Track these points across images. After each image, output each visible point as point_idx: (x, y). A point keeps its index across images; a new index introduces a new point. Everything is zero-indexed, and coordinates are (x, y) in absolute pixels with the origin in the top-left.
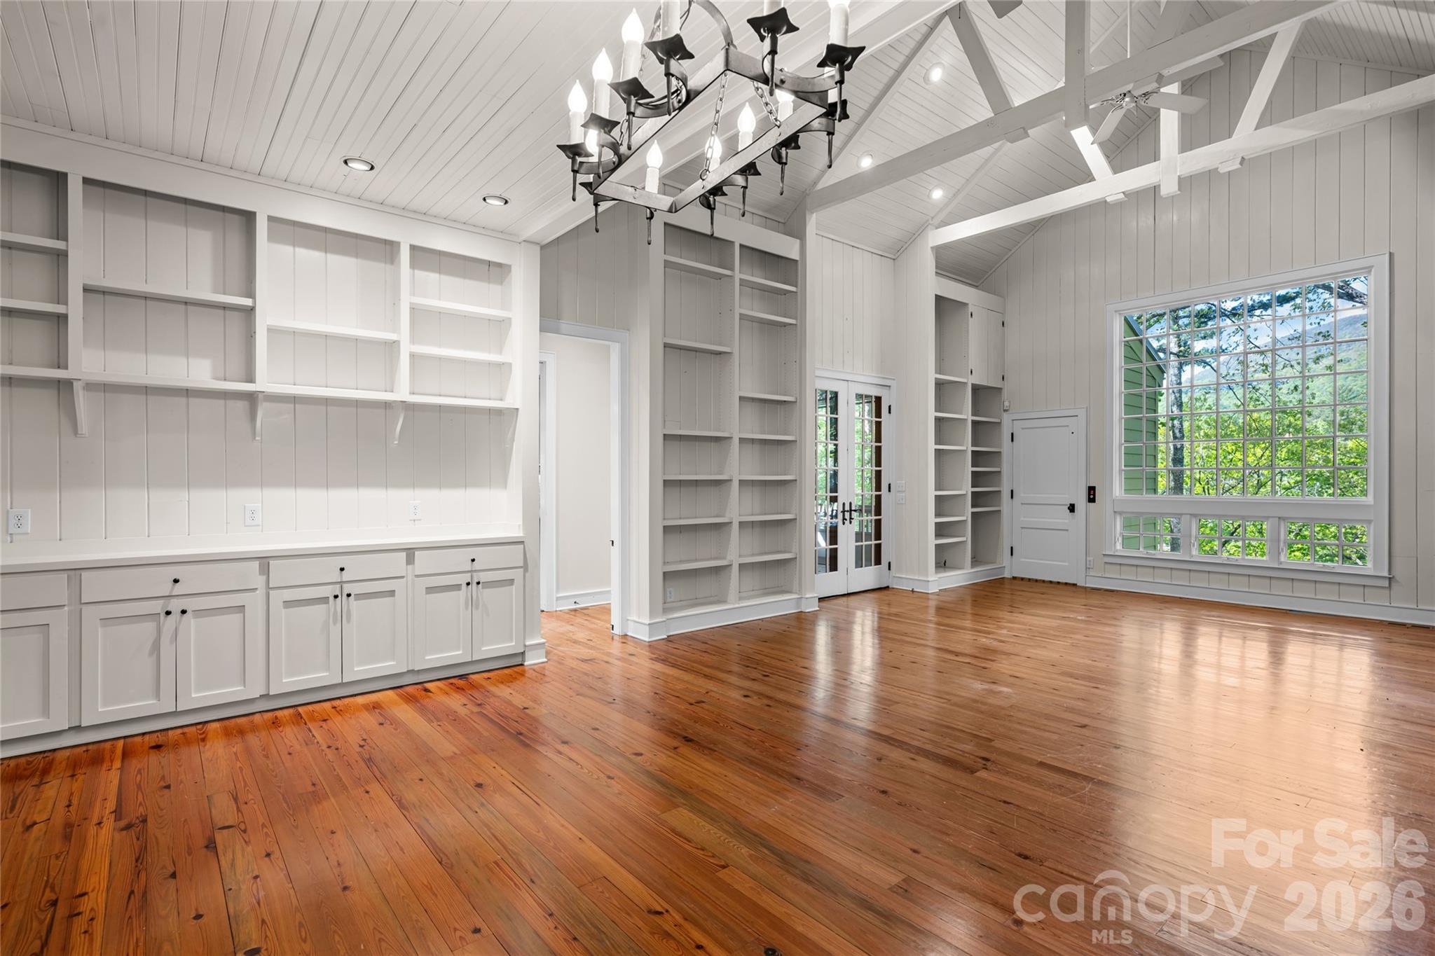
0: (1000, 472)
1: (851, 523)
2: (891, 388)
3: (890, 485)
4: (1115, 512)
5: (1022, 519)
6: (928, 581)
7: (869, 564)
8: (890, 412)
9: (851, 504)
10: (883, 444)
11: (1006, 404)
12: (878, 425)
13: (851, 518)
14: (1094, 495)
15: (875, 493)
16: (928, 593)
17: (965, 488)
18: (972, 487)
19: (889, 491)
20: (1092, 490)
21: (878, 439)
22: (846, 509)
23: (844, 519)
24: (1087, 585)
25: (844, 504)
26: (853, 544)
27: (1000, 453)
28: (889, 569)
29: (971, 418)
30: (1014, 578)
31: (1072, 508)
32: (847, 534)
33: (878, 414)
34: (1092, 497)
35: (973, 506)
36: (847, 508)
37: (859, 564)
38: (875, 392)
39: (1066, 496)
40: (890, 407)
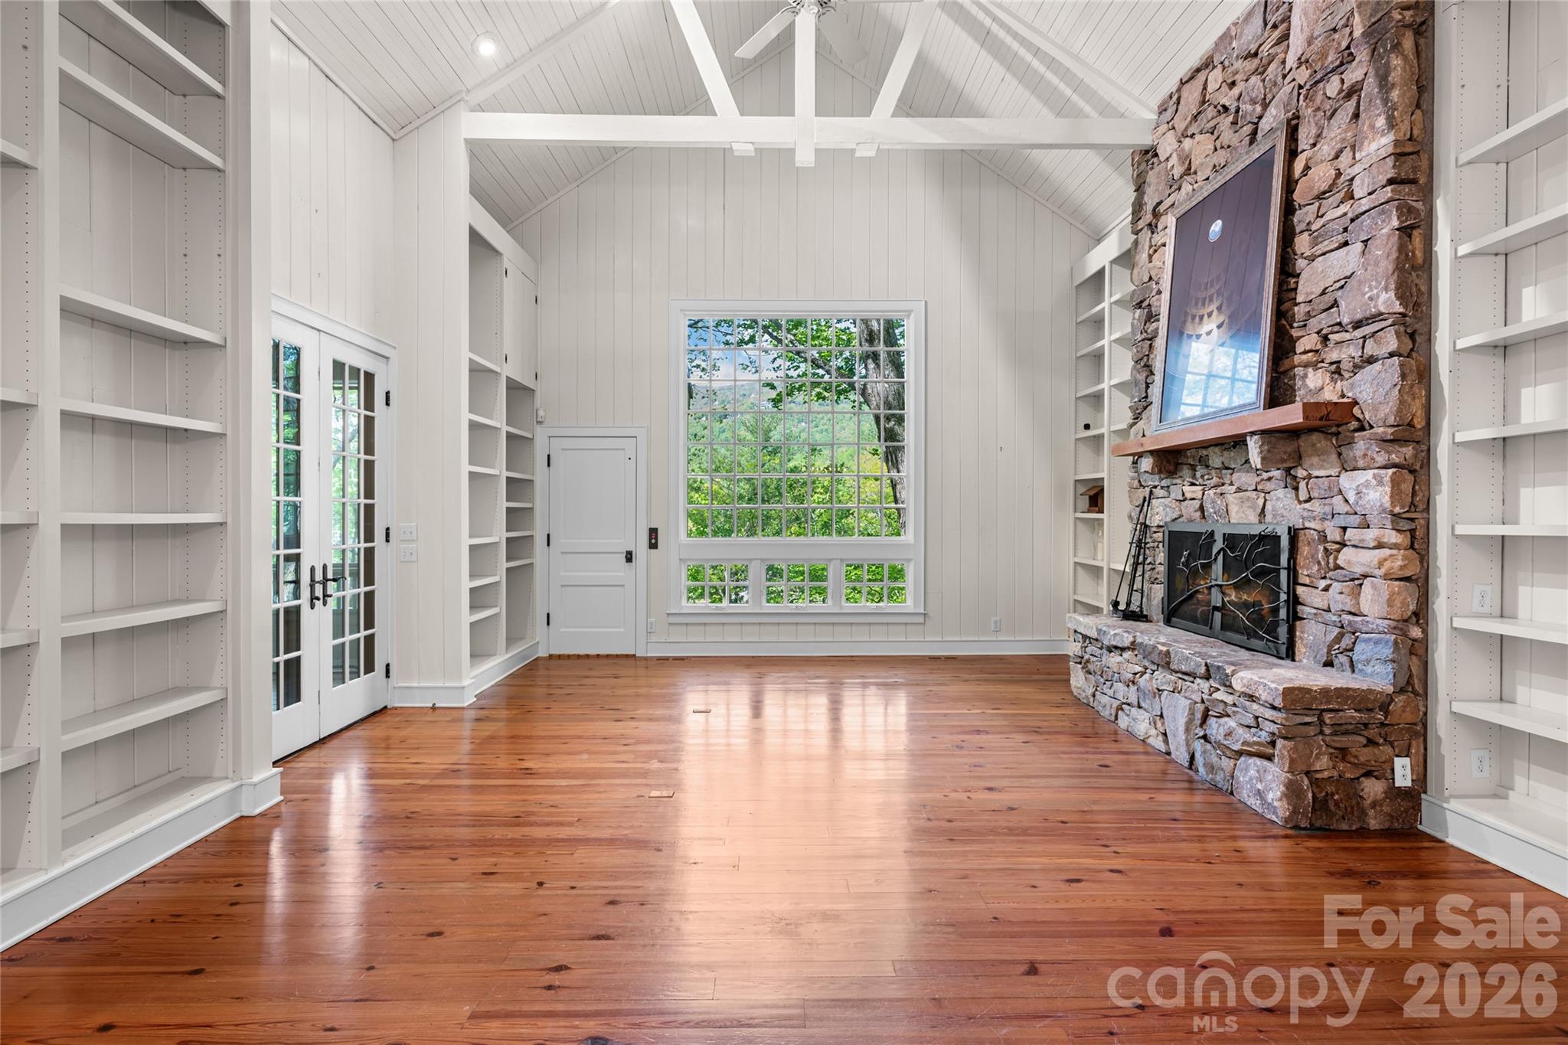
0: (532, 509)
1: (325, 603)
2: (391, 361)
3: (388, 529)
4: (680, 559)
5: (562, 574)
6: (463, 688)
7: (355, 674)
8: (388, 404)
9: (325, 567)
10: (377, 457)
11: (541, 413)
12: (369, 422)
13: (325, 596)
14: (656, 539)
15: (363, 545)
16: (462, 708)
17: (499, 534)
18: (507, 531)
19: (387, 541)
20: (653, 532)
21: (369, 449)
22: (317, 579)
23: (313, 598)
24: (648, 655)
25: (313, 569)
26: (329, 643)
27: (532, 481)
28: (388, 676)
29: (505, 428)
30: (551, 656)
31: (629, 557)
32: (317, 625)
33: (369, 405)
34: (653, 541)
35: (508, 559)
36: (319, 577)
37: (339, 677)
38: (364, 363)
39: (622, 541)
40: (388, 393)
